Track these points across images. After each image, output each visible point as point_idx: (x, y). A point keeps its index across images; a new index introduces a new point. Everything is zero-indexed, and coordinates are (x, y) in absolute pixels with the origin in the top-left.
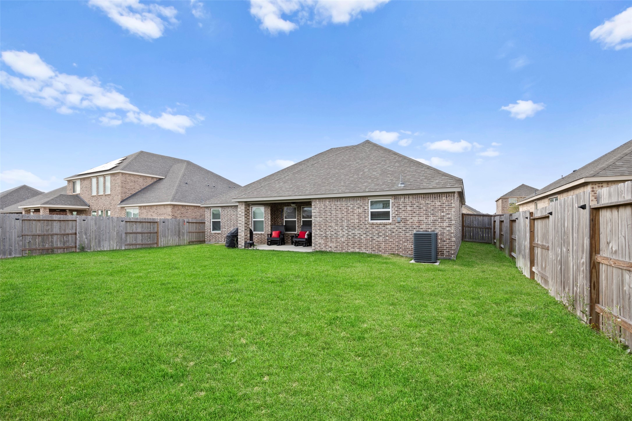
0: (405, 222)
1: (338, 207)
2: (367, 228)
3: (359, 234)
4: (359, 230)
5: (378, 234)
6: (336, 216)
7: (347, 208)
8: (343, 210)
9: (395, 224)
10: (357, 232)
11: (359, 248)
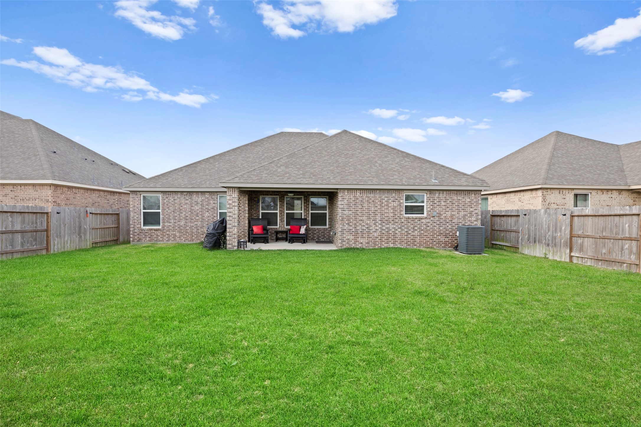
0: (439, 217)
1: (370, 199)
2: (402, 222)
3: (394, 228)
4: (393, 224)
5: (414, 228)
6: (368, 209)
7: (380, 201)
8: (377, 203)
9: (430, 219)
10: (391, 226)
11: (393, 243)
